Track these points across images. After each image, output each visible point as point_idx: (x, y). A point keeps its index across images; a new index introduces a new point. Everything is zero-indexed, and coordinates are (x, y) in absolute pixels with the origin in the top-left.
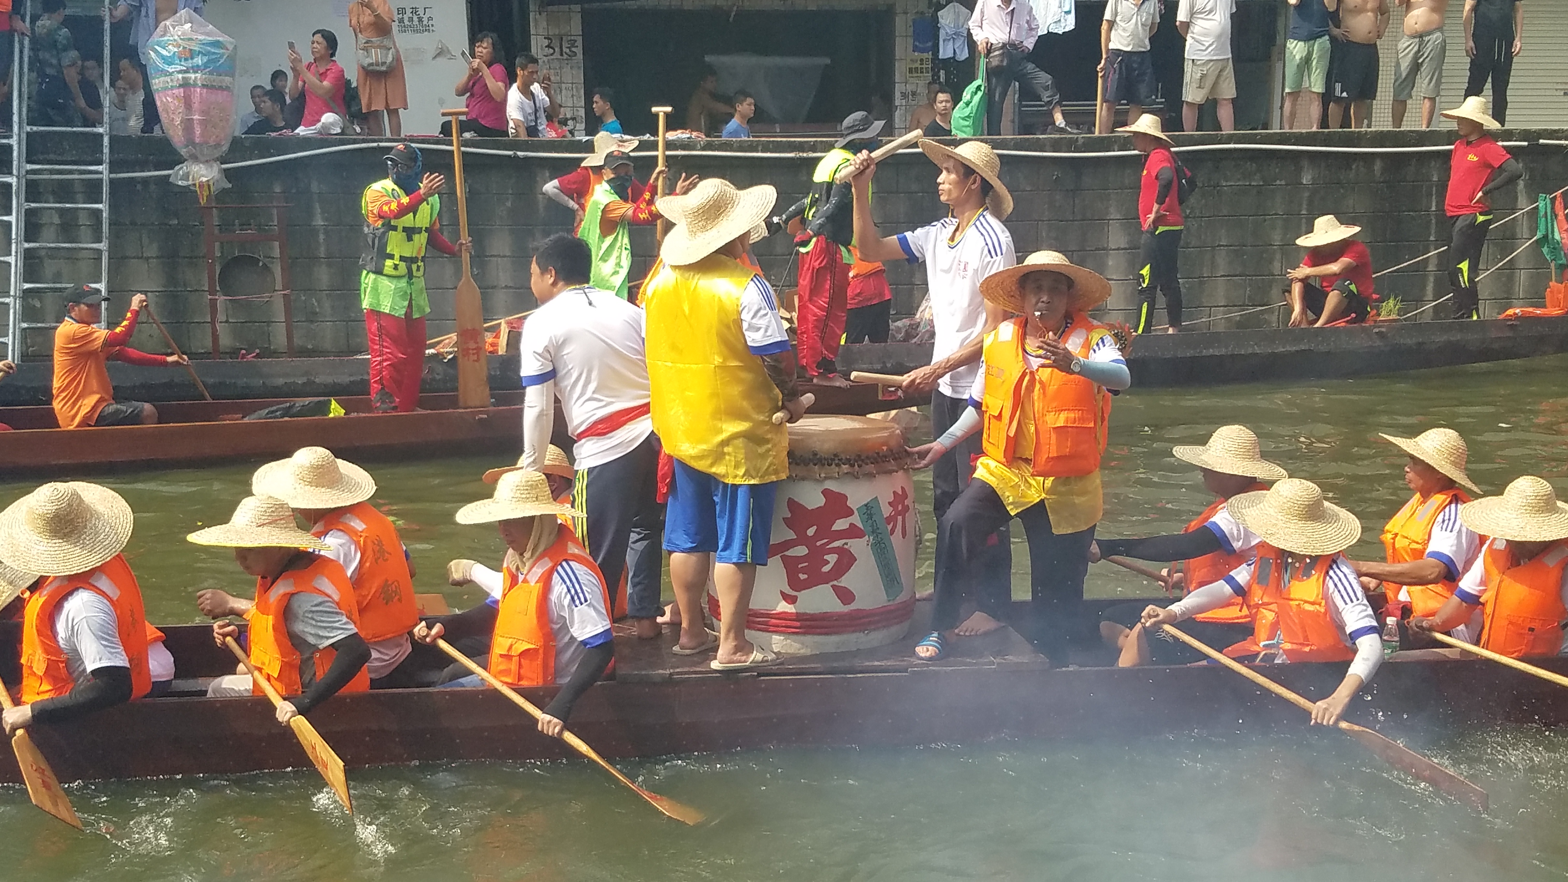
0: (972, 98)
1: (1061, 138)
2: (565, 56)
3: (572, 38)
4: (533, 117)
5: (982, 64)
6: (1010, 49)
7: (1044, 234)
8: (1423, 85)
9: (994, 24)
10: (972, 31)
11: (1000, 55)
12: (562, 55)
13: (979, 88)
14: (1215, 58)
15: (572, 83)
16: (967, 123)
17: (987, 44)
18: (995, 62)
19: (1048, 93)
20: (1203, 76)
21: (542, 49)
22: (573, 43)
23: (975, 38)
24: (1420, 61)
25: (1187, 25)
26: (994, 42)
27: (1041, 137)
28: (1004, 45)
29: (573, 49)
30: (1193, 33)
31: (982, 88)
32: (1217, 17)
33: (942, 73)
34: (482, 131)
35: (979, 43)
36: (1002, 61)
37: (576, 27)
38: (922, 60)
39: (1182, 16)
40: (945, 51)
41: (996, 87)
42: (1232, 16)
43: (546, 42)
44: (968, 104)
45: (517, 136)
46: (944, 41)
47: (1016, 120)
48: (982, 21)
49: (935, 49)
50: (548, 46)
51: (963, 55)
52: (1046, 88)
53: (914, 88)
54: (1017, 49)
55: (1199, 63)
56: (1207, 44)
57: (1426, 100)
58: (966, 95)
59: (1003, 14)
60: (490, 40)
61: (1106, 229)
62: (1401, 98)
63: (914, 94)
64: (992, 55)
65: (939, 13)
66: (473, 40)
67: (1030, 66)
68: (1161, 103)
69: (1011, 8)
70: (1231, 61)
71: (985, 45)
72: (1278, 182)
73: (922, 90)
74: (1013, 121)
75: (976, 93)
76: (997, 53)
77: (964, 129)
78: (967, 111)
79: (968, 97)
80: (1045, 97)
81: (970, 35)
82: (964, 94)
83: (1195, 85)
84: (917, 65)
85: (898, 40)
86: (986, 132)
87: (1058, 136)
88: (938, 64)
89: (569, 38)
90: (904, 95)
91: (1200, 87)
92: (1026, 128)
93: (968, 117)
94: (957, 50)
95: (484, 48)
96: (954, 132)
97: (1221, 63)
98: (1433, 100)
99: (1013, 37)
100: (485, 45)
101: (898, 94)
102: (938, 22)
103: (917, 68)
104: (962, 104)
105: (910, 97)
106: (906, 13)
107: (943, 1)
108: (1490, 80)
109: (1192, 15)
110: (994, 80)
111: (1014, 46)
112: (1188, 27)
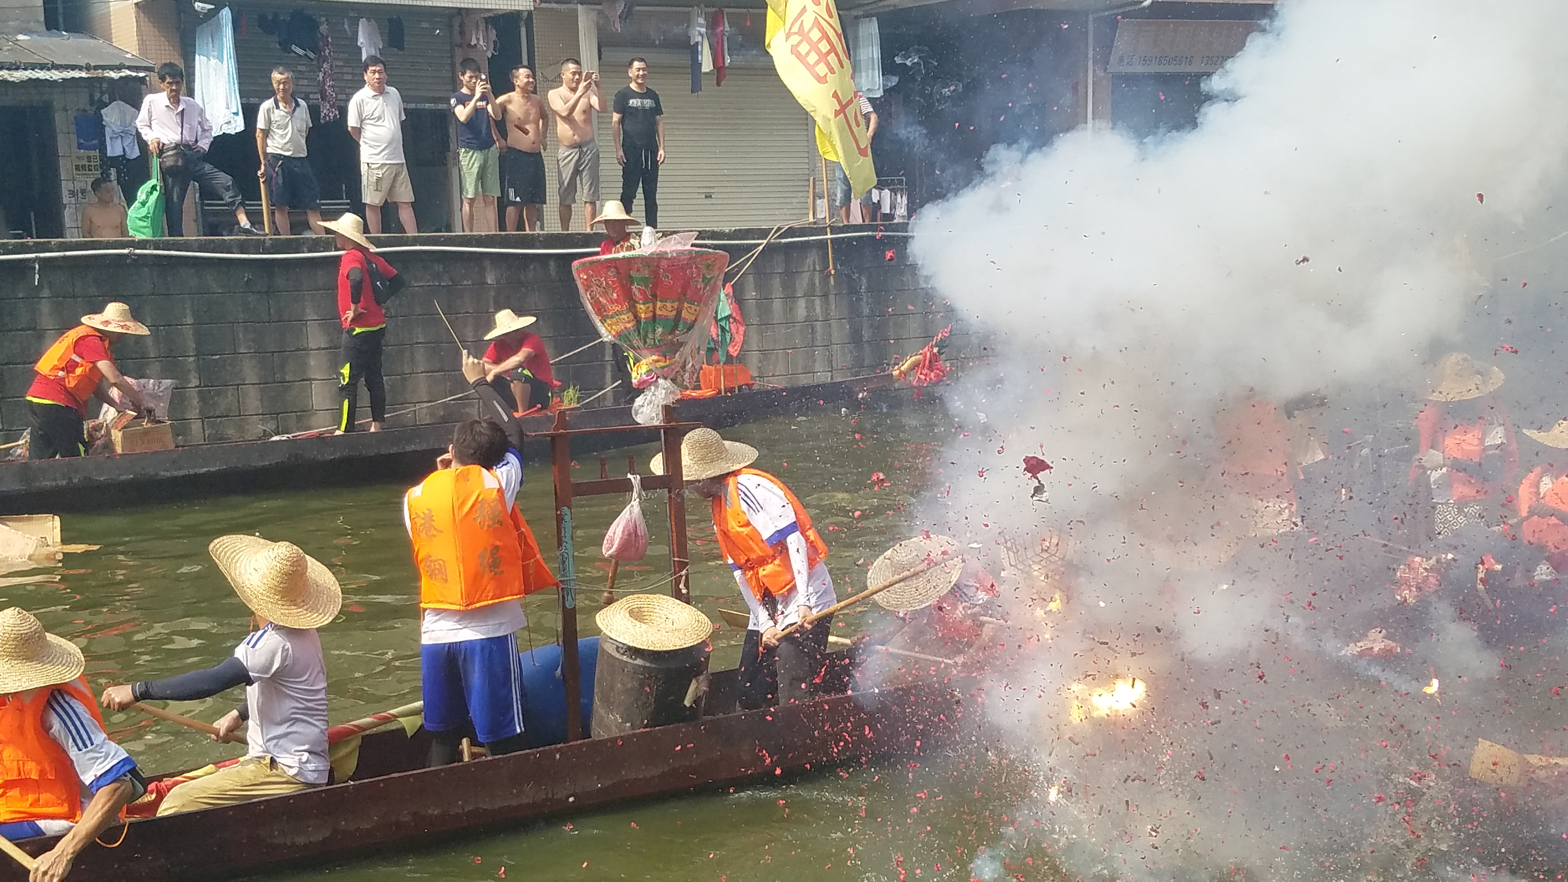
0: (147, 197)
5: (155, 163)
6: (184, 149)
7: (241, 336)
8: (583, 192)
9: (164, 124)
10: (139, 130)
11: (173, 155)
13: (154, 188)
14: (388, 162)
16: (145, 224)
17: (159, 144)
18: (169, 162)
19: (230, 193)
20: (379, 180)
23: (145, 138)
24: (581, 169)
25: (359, 130)
26: (166, 142)
27: (227, 238)
28: (177, 146)
30: (364, 138)
31: (158, 188)
32: (386, 123)
33: (113, 171)
35: (149, 143)
36: (177, 161)
38: (89, 158)
39: (352, 121)
40: (114, 149)
41: (173, 187)
42: (403, 124)
44: (143, 204)
46: (111, 138)
48: (150, 119)
49: (102, 147)
51: (134, 154)
52: (227, 189)
53: (82, 185)
54: (191, 149)
55: (373, 166)
56: (380, 148)
57: (588, 205)
58: (141, 194)
59: (173, 115)
61: (305, 331)
62: (567, 203)
63: (83, 192)
64: (165, 155)
65: (102, 111)
67: (208, 167)
68: (348, 204)
69: (180, 109)
70: (405, 164)
71: (156, 145)
72: (465, 282)
75: (151, 193)
76: (170, 153)
77: (142, 230)
78: (144, 212)
79: (144, 197)
80: (227, 197)
81: (138, 135)
82: (139, 194)
83: (372, 188)
84: (85, 162)
85: (60, 137)
86: (166, 234)
87: (245, 237)
88: (108, 162)
90: (72, 193)
91: (377, 190)
92: (212, 229)
93: (145, 217)
94: (126, 148)
96: (131, 233)
97: (395, 167)
98: (593, 203)
99: (186, 137)
101: (65, 193)
102: (102, 120)
103: (84, 166)
104: (136, 204)
105: (80, 195)
106: (67, 111)
107: (106, 98)
108: (641, 185)
109: (362, 121)
110: (170, 180)
111: (187, 146)
112: (360, 132)
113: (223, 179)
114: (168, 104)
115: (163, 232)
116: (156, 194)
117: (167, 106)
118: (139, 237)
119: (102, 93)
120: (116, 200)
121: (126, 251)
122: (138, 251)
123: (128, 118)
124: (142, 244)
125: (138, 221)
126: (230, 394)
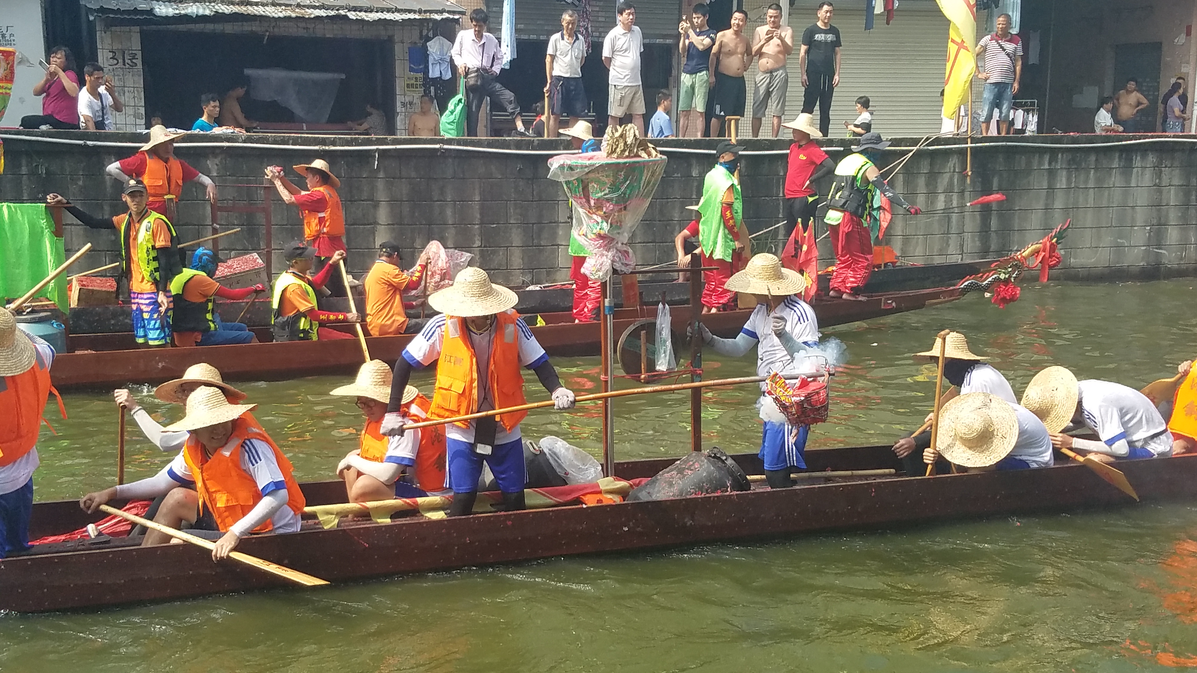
0: (455, 107)
1: (522, 140)
2: (127, 66)
3: (134, 52)
4: (101, 114)
5: (462, 82)
6: (482, 72)
7: (512, 211)
8: (773, 106)
9: (470, 53)
10: (453, 58)
11: (475, 76)
12: (124, 65)
13: (460, 101)
14: (629, 85)
15: (134, 87)
16: (452, 127)
17: (465, 68)
18: (472, 82)
19: (512, 106)
20: (622, 98)
21: (107, 60)
22: (134, 57)
23: (456, 63)
24: (771, 90)
25: (610, 60)
26: (471, 67)
27: (507, 138)
28: (478, 70)
29: (134, 61)
30: (614, 66)
31: (463, 101)
32: (631, 54)
33: (432, 89)
34: (56, 124)
35: (459, 68)
36: (477, 81)
37: (136, 44)
38: (416, 78)
39: (606, 53)
40: (434, 72)
41: (473, 101)
42: (641, 54)
43: (111, 55)
44: (452, 112)
45: (86, 129)
46: (432, 64)
47: (489, 126)
48: (461, 50)
49: (426, 71)
50: (113, 58)
51: (448, 76)
52: (511, 102)
53: (411, 99)
54: (488, 73)
55: (619, 87)
56: (624, 74)
57: (775, 118)
58: (451, 106)
59: (477, 46)
60: (63, 53)
61: (556, 207)
62: (759, 115)
63: (411, 103)
64: (469, 76)
65: (428, 44)
66: (49, 51)
67: (498, 86)
68: (593, 116)
69: (482, 42)
70: (641, 86)
71: (463, 68)
72: (676, 175)
73: (417, 101)
74: (486, 127)
75: (458, 104)
76: (473, 75)
77: (450, 132)
78: (452, 118)
79: (453, 108)
80: (510, 108)
81: (452, 61)
82: (449, 105)
83: (617, 104)
84: (413, 82)
85: (397, 63)
86: (466, 134)
87: (519, 138)
88: (428, 82)
89: (131, 52)
90: (404, 104)
91: (620, 105)
92: (496, 132)
93: (453, 122)
94: (443, 72)
95: (58, 58)
96: (442, 133)
97: (634, 88)
98: (779, 118)
99: (484, 64)
100: (59, 56)
101: (398, 104)
102: (428, 50)
103: (412, 84)
104: (447, 112)
105: (408, 106)
106: (403, 43)
107: (431, 34)
108: (818, 103)
109: (613, 52)
110: (471, 95)
111: (485, 70)
112: (611, 61)
113: (509, 95)
114: (474, 38)
115: (463, 133)
116: (461, 105)
117: (473, 40)
118: (447, 136)
119: (429, 30)
120: (432, 110)
121: (437, 146)
122: (446, 147)
123: (445, 49)
124: (449, 141)
125: (447, 125)
126: (501, 253)
